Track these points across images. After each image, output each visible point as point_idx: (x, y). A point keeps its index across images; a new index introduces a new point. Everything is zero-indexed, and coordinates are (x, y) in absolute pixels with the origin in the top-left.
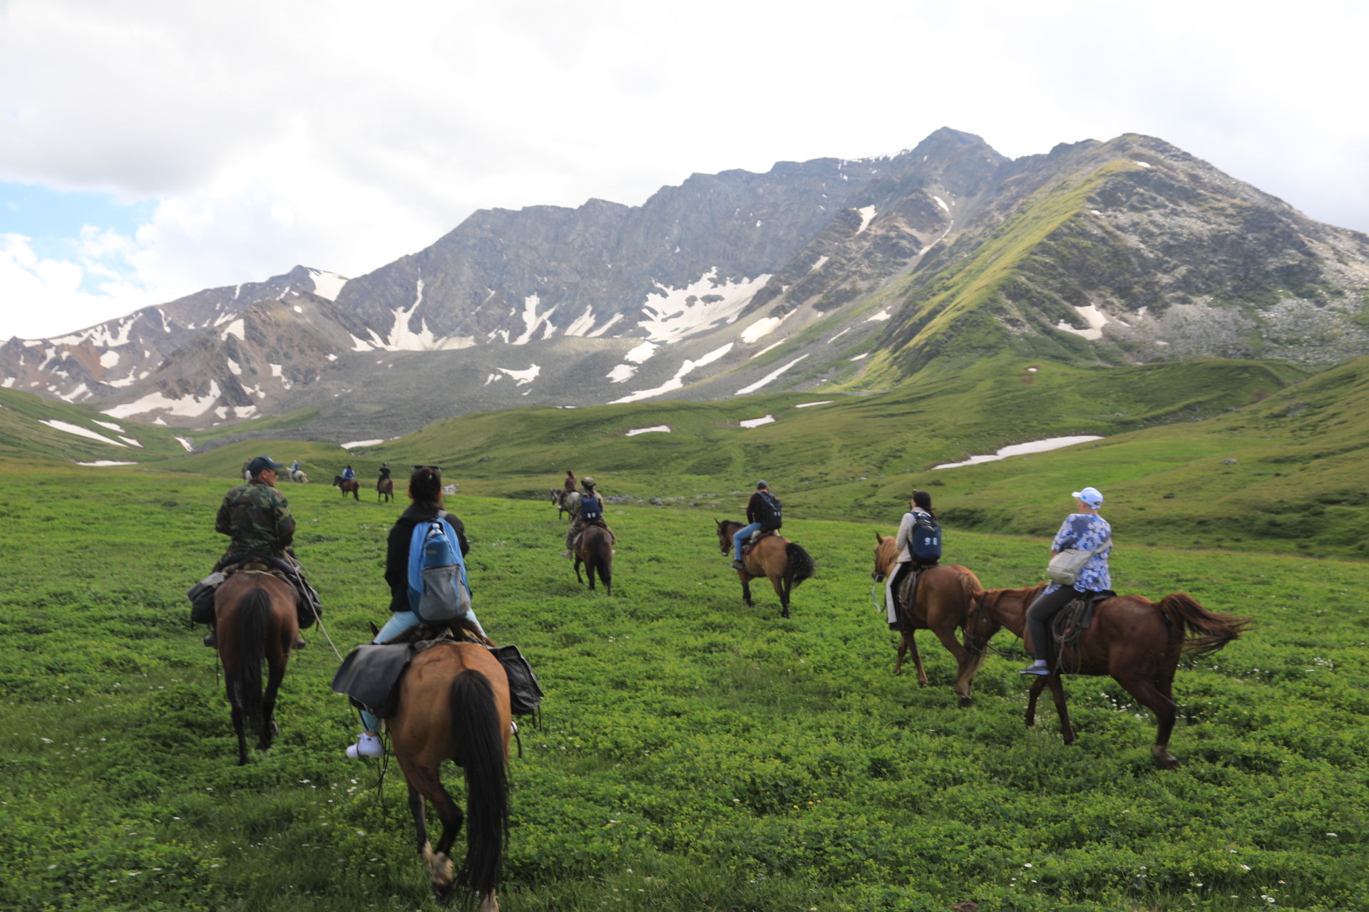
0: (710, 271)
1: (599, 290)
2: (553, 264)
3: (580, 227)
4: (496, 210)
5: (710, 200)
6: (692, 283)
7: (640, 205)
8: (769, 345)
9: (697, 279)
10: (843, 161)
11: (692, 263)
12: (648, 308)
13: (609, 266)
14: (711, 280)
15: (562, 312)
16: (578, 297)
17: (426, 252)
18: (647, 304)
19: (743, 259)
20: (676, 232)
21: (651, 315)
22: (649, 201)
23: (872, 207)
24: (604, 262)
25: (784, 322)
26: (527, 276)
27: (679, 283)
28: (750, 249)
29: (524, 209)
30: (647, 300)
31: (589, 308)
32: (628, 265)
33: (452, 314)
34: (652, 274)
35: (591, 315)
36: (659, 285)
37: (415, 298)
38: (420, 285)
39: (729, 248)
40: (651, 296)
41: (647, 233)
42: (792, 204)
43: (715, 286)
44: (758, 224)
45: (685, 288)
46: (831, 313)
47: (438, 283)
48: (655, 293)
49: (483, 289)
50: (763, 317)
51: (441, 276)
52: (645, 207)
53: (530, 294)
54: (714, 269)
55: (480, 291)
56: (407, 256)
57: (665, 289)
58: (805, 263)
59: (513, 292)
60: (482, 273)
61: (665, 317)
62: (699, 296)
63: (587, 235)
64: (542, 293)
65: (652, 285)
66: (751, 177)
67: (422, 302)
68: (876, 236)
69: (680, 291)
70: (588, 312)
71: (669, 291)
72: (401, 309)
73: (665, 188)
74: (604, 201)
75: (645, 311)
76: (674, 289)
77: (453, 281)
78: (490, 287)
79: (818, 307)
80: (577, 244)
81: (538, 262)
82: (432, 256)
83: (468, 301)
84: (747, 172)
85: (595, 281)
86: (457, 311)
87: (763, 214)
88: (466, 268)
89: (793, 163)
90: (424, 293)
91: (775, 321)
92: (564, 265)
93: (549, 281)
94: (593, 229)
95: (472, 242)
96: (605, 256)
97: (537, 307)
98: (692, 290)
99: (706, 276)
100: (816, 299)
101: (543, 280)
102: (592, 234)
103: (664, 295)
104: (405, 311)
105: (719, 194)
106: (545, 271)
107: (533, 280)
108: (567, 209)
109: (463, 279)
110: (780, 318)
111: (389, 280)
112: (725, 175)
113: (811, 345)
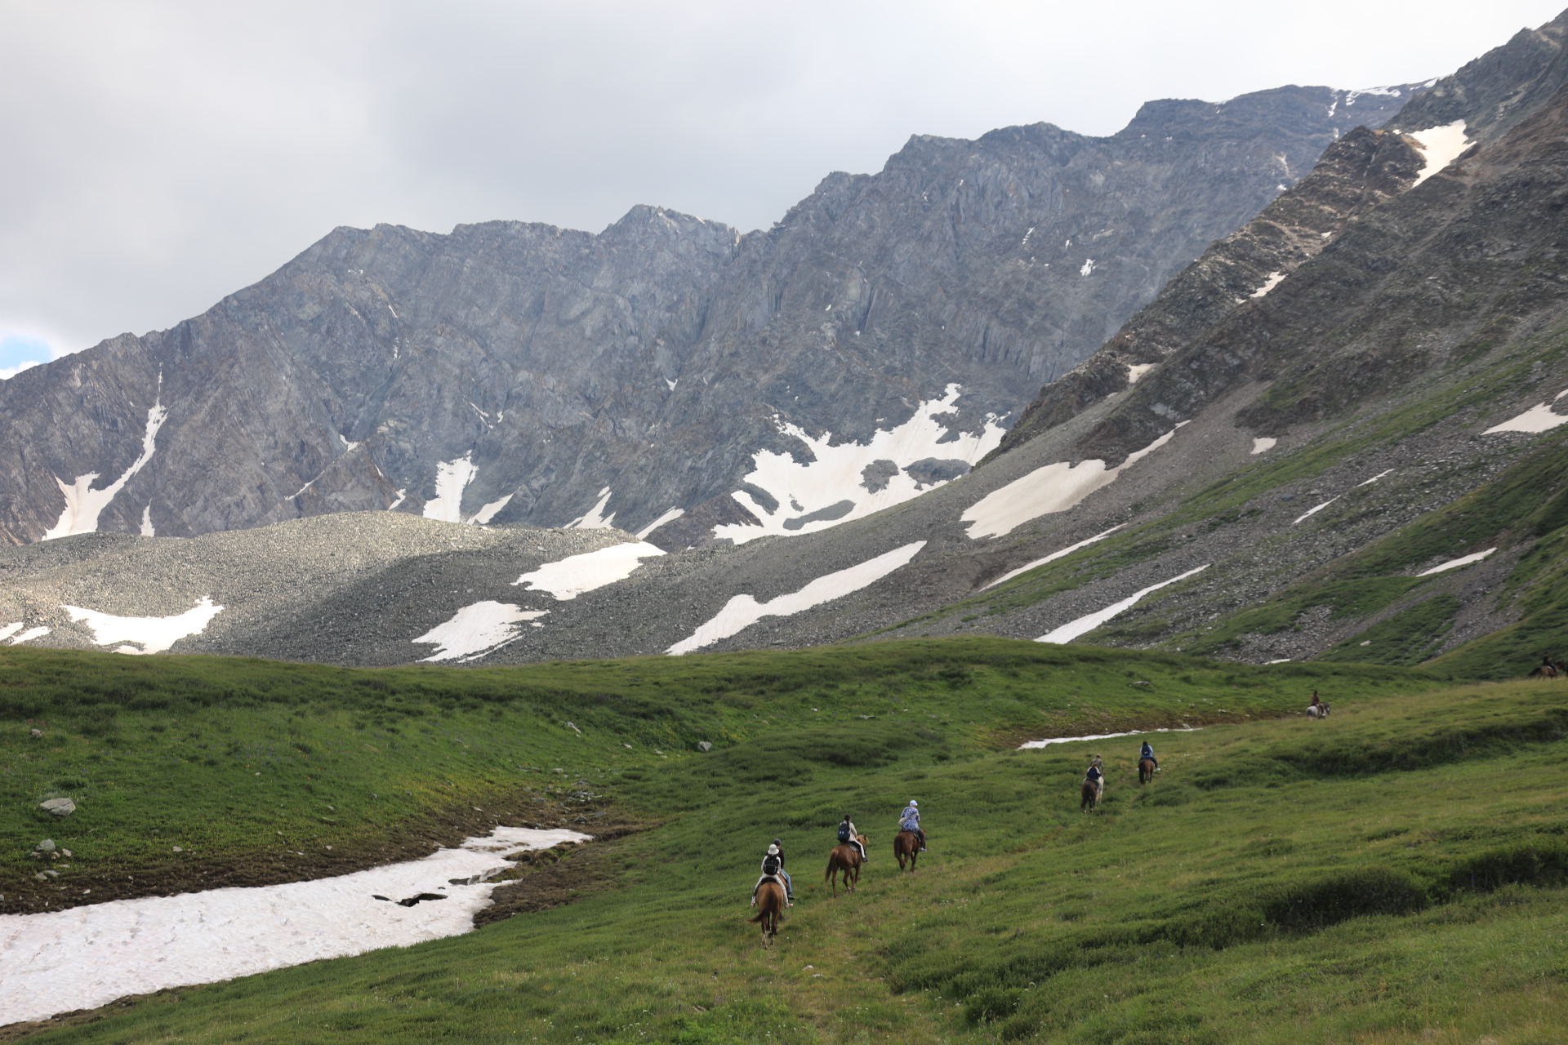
0: (941, 396)
1: (635, 448)
2: (523, 375)
3: (603, 280)
4: (385, 230)
5: (956, 207)
6: (888, 428)
7: (766, 227)
8: (1058, 546)
9: (904, 416)
10: (1343, 94)
11: (890, 370)
12: (754, 491)
13: (672, 385)
14: (941, 419)
15: (532, 503)
16: (579, 465)
17: (186, 331)
18: (749, 479)
19: (1036, 363)
20: (854, 292)
21: (757, 510)
22: (791, 216)
23: (1459, 126)
24: (659, 374)
25: (1122, 474)
26: (449, 406)
27: (849, 427)
28: (1058, 335)
29: (458, 229)
30: (751, 467)
31: (605, 494)
32: (718, 378)
33: (228, 499)
34: (775, 397)
35: (604, 515)
36: (791, 430)
37: (136, 451)
38: (156, 416)
39: (997, 331)
40: (763, 458)
41: (779, 298)
42: (1186, 212)
43: (952, 436)
44: (1086, 270)
45: (865, 439)
46: (1303, 435)
47: (202, 416)
48: (777, 450)
49: (323, 434)
50: (1047, 461)
51: (214, 395)
52: (778, 230)
53: (452, 454)
54: (952, 391)
55: (313, 440)
56: (127, 338)
57: (808, 440)
58: (1214, 292)
59: (406, 446)
60: (328, 394)
61: (796, 515)
62: (902, 462)
63: (621, 302)
64: (484, 453)
65: (770, 428)
66: (1073, 144)
67: (150, 462)
68: (1480, 188)
69: (849, 449)
70: (600, 507)
71: (819, 446)
72: (86, 480)
73: (836, 178)
74: (671, 214)
75: (742, 497)
76: (833, 443)
77: (243, 409)
78: (347, 432)
79: (1256, 420)
80: (590, 325)
81: (484, 370)
82: (201, 343)
83: (280, 467)
84: (1064, 134)
85: (627, 422)
86: (244, 490)
87: (1103, 241)
88: (285, 380)
89: (1197, 103)
90: (161, 440)
91: (1091, 471)
92: (551, 381)
93: (508, 421)
94: (636, 288)
95: (311, 310)
96: (663, 358)
97: (467, 488)
98: (884, 445)
99: (930, 407)
100: (1251, 394)
101: (492, 419)
102: (633, 299)
103: (804, 457)
104: (98, 485)
105: (982, 192)
106: (500, 395)
107: (463, 416)
108: (574, 234)
109: (273, 406)
110: (1110, 463)
111: (61, 396)
112: (1000, 141)
113: (1221, 534)
